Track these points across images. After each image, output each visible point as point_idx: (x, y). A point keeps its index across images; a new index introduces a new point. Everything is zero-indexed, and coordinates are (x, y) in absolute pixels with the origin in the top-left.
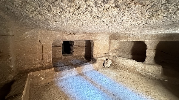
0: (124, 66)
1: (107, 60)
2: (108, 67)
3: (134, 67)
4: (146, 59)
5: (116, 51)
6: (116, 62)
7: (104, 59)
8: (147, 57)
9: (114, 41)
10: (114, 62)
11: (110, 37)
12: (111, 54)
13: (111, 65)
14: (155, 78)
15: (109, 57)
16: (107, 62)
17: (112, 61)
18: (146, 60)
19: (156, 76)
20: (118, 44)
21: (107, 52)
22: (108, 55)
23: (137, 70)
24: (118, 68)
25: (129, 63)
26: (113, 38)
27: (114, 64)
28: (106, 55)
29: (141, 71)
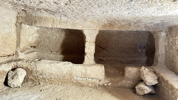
0: (52, 77)
1: (13, 70)
2: (20, 85)
3: (71, 75)
4: (86, 57)
5: (32, 49)
6: (37, 72)
7: (7, 68)
8: (87, 54)
9: (27, 26)
10: (31, 72)
11: (17, 18)
12: (22, 56)
13: (26, 80)
14: (99, 85)
15: (19, 63)
16: (16, 74)
17: (27, 69)
18: (85, 60)
19: (99, 81)
20: (36, 35)
21: (11, 53)
22: (14, 58)
23: (75, 78)
24: (42, 84)
25: (63, 68)
26: (26, 21)
27: (32, 77)
28: (10, 58)
29: (81, 78)
